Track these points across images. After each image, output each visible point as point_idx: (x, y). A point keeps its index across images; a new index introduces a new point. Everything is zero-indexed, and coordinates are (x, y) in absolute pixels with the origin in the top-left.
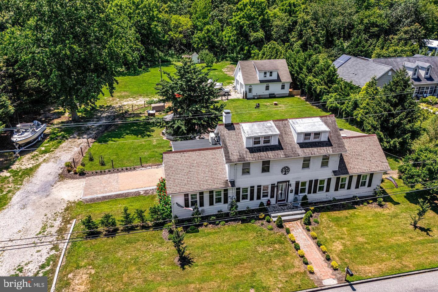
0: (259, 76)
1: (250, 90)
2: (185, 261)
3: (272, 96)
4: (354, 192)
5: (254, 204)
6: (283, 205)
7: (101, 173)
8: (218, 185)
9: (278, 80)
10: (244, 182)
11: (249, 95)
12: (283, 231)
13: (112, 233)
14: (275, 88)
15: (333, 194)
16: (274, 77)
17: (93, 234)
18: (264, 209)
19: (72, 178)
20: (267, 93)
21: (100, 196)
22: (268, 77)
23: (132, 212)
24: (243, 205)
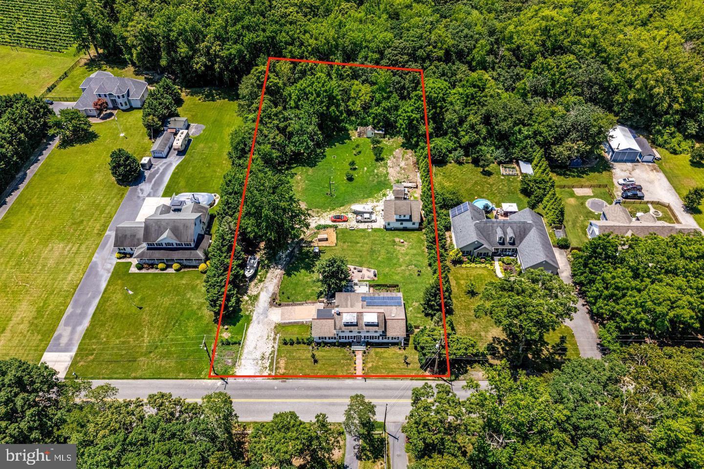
0: (395, 217)
1: (389, 224)
2: (316, 361)
3: (405, 229)
4: (390, 341)
5: (347, 340)
6: (359, 343)
7: (288, 305)
8: (331, 335)
9: (410, 220)
10: (341, 334)
11: (388, 227)
12: (353, 355)
13: (292, 344)
14: (408, 225)
15: (381, 340)
16: (407, 217)
17: (285, 343)
18: (350, 344)
19: (275, 306)
20: (402, 226)
21: (287, 321)
22: (402, 218)
23: (299, 338)
24: (342, 340)
